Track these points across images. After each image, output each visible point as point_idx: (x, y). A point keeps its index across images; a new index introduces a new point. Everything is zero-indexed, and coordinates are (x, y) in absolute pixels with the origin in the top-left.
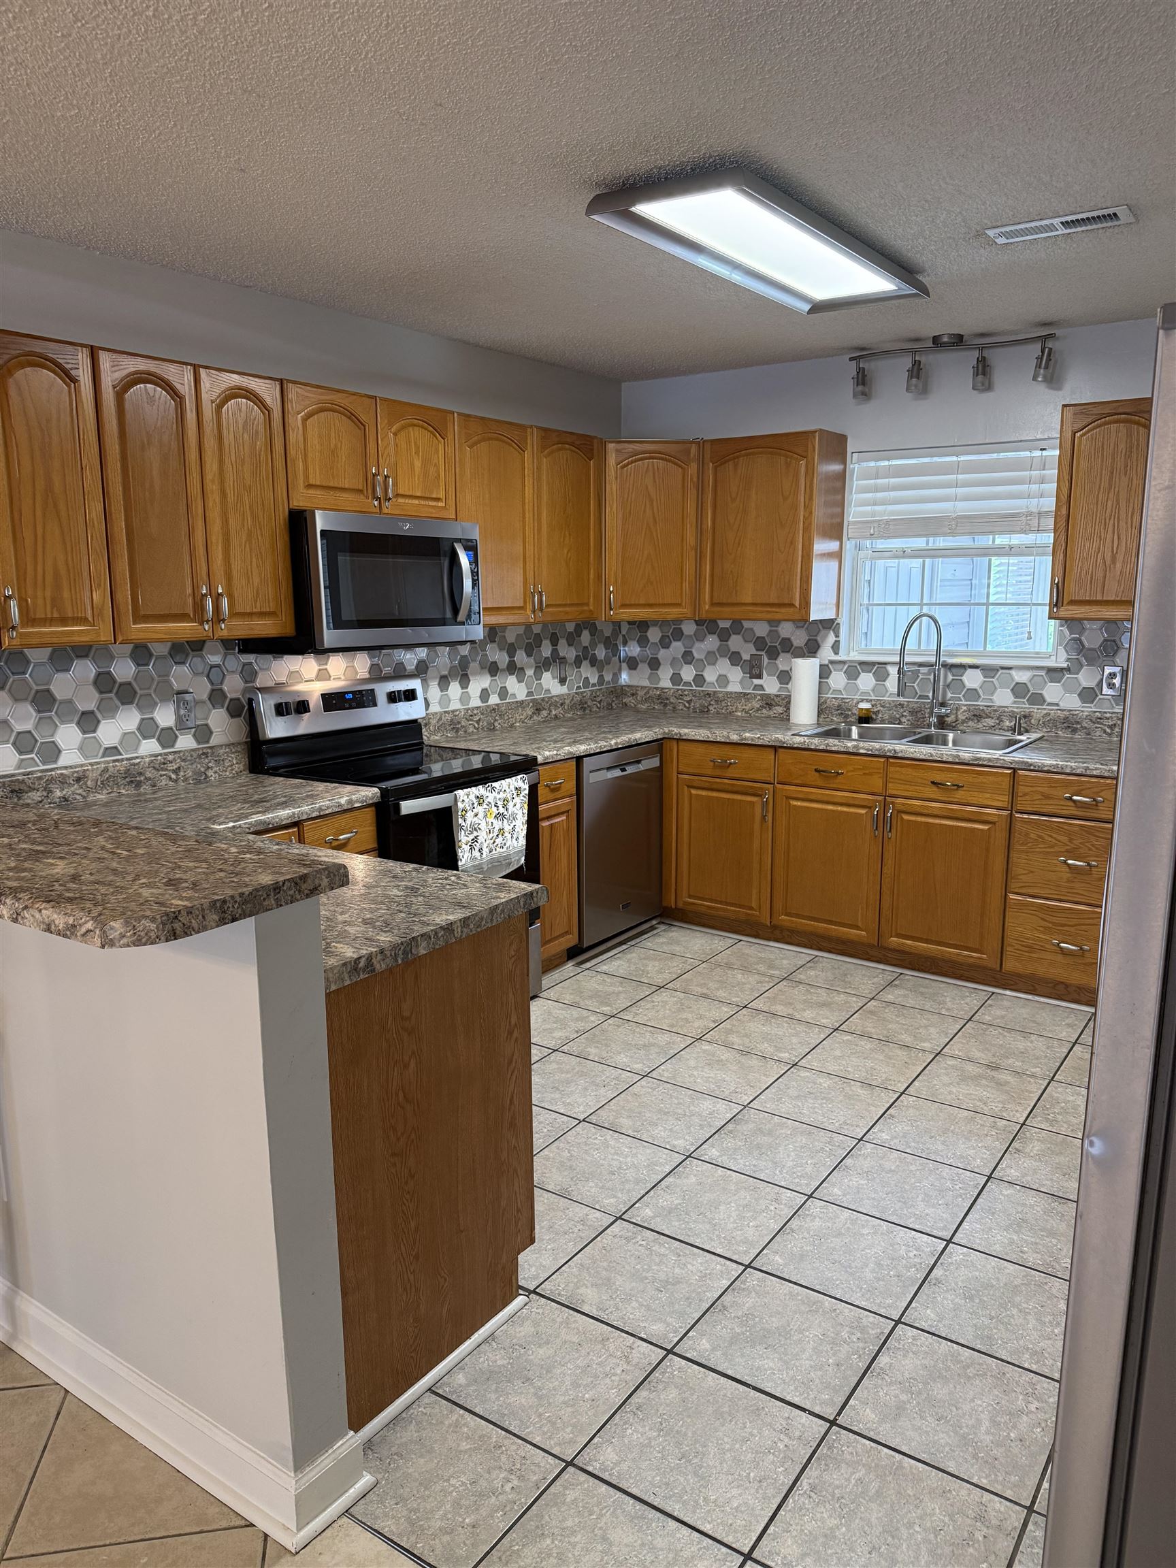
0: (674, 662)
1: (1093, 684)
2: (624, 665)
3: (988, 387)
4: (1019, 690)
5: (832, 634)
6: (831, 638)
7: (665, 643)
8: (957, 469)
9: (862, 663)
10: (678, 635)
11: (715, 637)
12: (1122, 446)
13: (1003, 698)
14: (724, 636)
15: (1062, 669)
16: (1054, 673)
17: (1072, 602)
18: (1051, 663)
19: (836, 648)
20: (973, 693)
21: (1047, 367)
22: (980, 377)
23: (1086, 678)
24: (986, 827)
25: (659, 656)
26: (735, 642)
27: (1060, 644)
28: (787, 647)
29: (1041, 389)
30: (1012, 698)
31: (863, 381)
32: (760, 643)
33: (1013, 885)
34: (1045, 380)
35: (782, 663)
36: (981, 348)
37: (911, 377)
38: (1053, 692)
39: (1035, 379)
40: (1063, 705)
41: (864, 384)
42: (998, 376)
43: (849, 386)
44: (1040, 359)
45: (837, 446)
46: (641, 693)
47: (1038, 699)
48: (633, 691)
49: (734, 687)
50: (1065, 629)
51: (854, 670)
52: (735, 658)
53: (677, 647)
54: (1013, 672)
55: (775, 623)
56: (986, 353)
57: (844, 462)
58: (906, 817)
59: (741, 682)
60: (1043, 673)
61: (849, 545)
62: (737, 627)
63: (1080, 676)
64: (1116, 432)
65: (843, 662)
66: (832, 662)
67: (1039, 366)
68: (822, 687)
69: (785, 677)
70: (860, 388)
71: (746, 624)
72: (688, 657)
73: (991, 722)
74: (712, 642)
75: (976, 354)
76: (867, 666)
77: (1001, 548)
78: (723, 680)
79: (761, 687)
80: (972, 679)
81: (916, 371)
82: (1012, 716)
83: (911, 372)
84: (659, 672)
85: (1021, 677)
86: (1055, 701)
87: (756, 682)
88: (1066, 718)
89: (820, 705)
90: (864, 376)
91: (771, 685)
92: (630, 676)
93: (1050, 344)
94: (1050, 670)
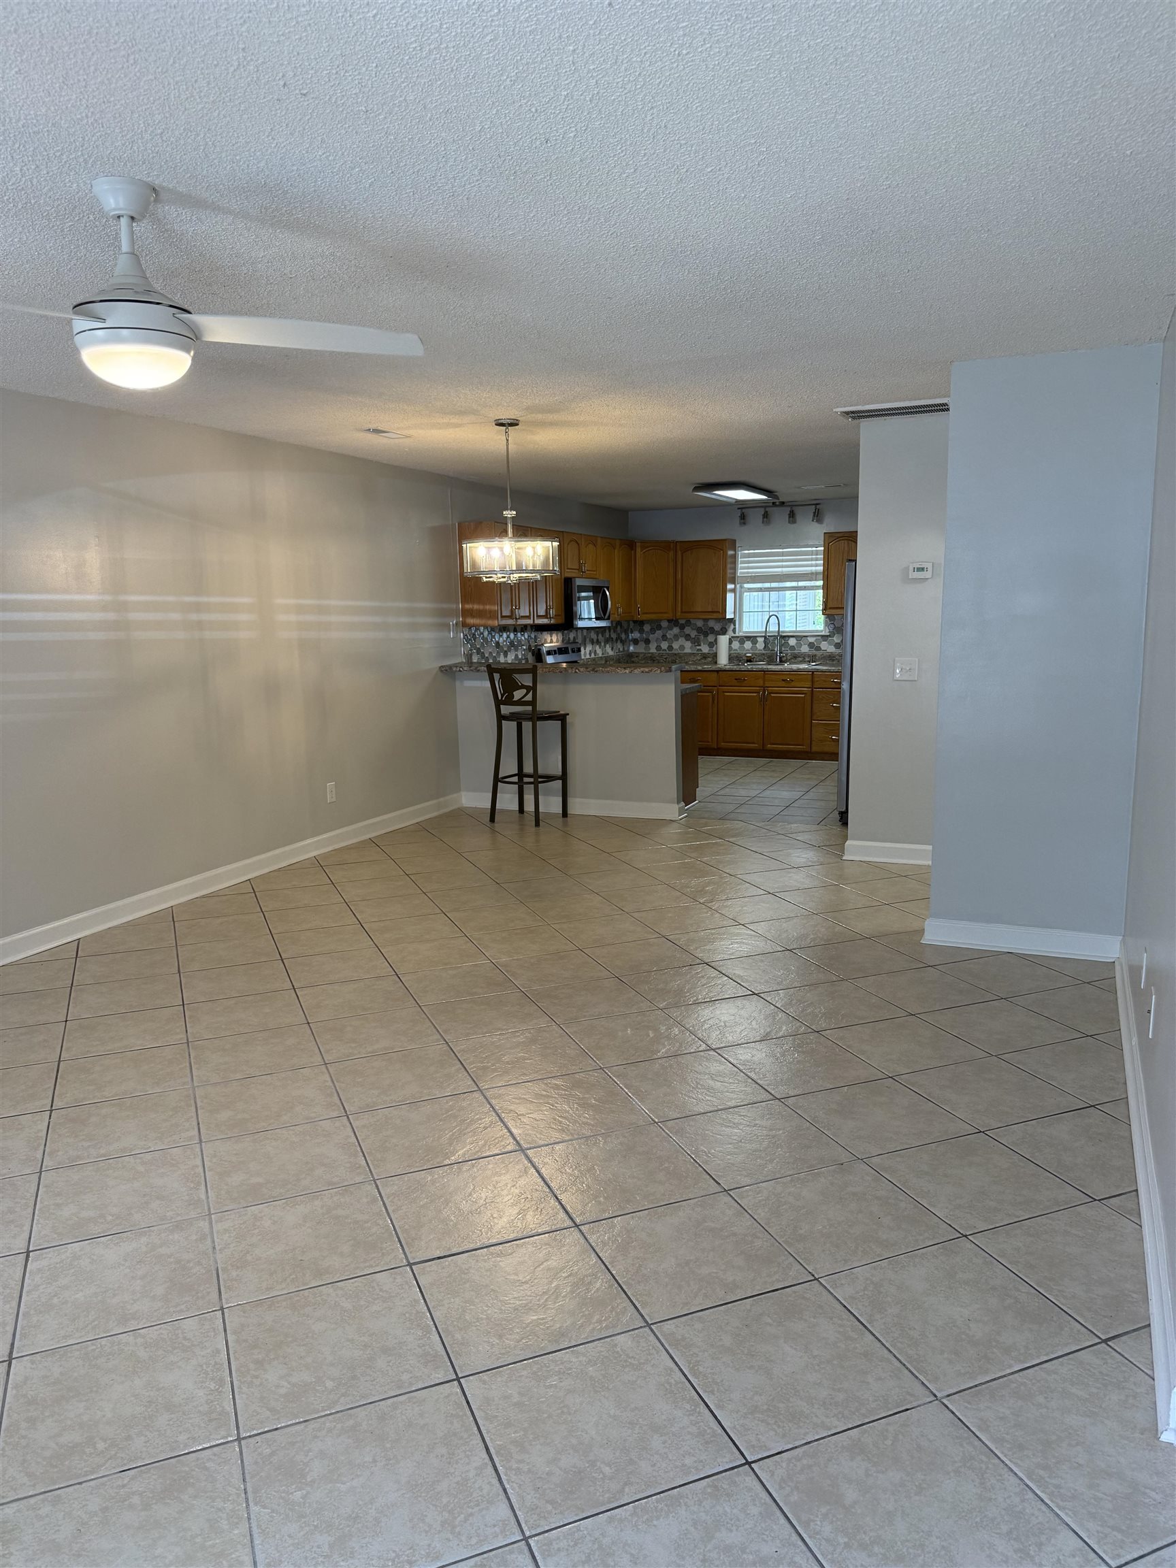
0: (657, 640)
1: (839, 641)
2: (631, 643)
3: (794, 522)
4: (811, 645)
5: (732, 625)
6: (732, 627)
7: (653, 631)
8: (783, 554)
9: (746, 637)
10: (659, 627)
11: (678, 628)
12: (846, 549)
13: (805, 649)
14: (682, 627)
15: (827, 636)
16: (824, 638)
17: (830, 608)
18: (823, 633)
19: (734, 631)
20: (792, 648)
21: (817, 516)
22: (791, 519)
23: (836, 639)
24: (803, 696)
25: (650, 638)
26: (687, 630)
27: (826, 626)
28: (712, 631)
29: (815, 524)
30: (808, 649)
31: (743, 517)
32: (699, 630)
33: (814, 718)
34: (817, 521)
35: (711, 638)
36: (792, 506)
37: (764, 518)
38: (824, 646)
39: (813, 521)
40: (828, 651)
41: (744, 519)
42: (798, 517)
43: (738, 520)
44: (815, 513)
45: (733, 544)
46: (641, 655)
47: (818, 649)
48: (636, 655)
49: (688, 650)
50: (828, 619)
51: (742, 640)
52: (688, 637)
53: (659, 633)
54: (808, 638)
55: (706, 620)
56: (794, 508)
57: (735, 551)
58: (772, 695)
59: (691, 648)
60: (820, 638)
61: (738, 586)
62: (688, 622)
63: (834, 638)
64: (844, 544)
65: (738, 637)
66: (733, 637)
67: (814, 516)
68: (730, 648)
69: (713, 644)
70: (742, 521)
71: (692, 621)
72: (664, 638)
73: (801, 659)
74: (676, 630)
75: (789, 509)
76: (748, 638)
77: (801, 587)
78: (682, 647)
79: (701, 650)
80: (792, 642)
81: (766, 515)
82: (809, 656)
83: (764, 515)
84: (650, 645)
85: (811, 640)
86: (825, 649)
87: (698, 647)
88: (830, 656)
89: (730, 655)
90: (744, 516)
91: (705, 649)
92: (634, 647)
93: (818, 507)
94: (822, 636)
